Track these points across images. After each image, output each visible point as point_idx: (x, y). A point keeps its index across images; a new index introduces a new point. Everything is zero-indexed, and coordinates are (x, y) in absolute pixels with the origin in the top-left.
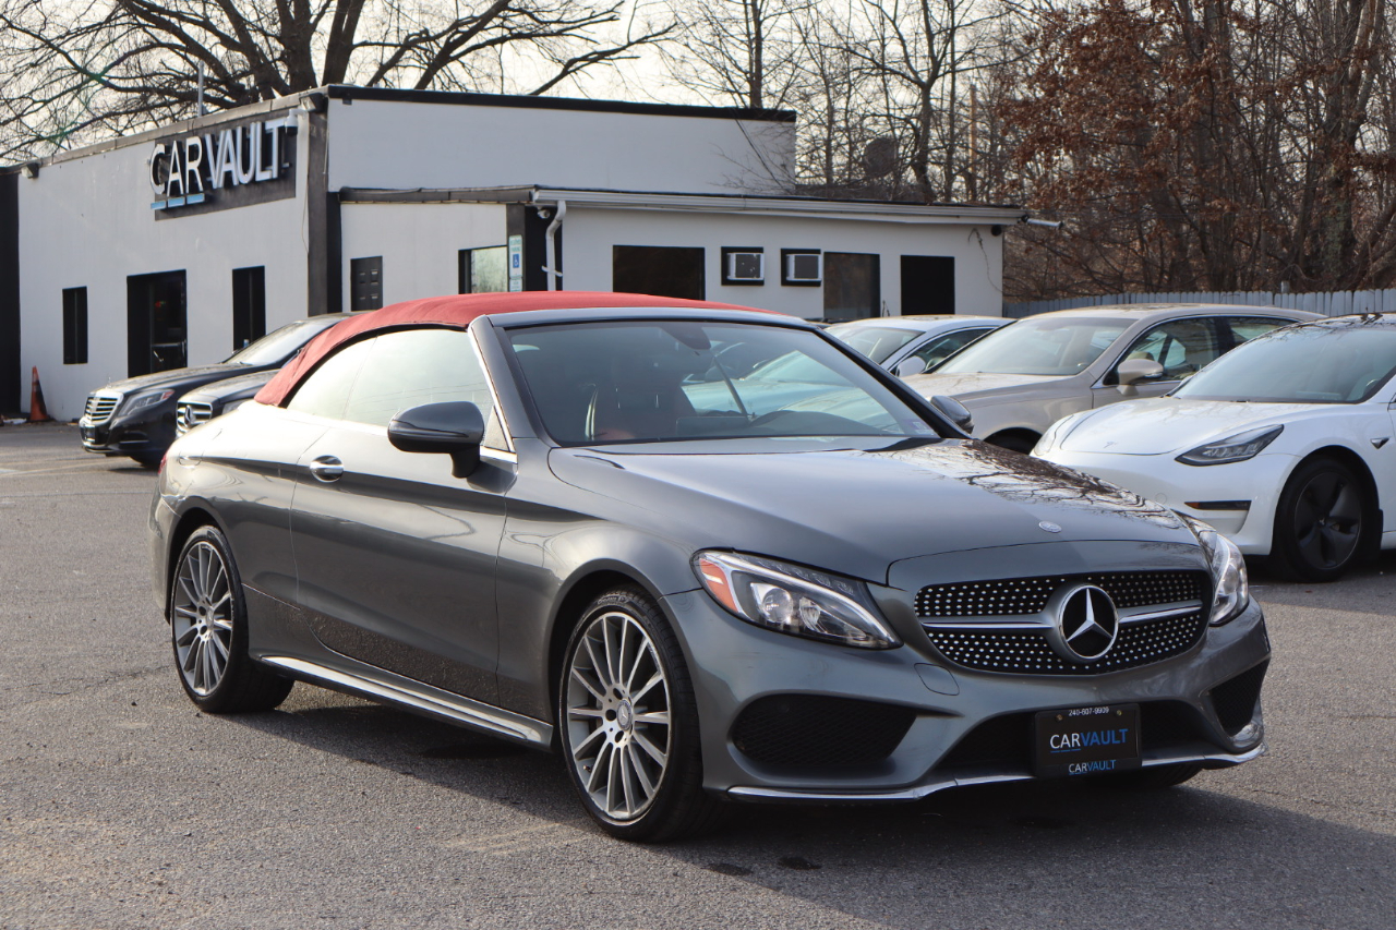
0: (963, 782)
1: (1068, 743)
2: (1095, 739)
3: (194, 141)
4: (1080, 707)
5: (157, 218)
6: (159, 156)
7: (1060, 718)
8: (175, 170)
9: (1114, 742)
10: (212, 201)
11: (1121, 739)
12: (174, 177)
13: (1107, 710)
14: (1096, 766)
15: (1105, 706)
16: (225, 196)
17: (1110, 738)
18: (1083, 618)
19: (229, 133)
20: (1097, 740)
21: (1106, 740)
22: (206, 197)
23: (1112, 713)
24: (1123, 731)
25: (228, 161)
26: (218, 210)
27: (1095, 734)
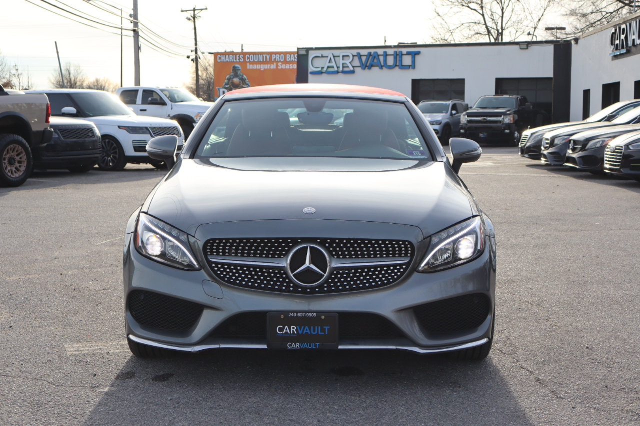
0: (222, 346)
1: (288, 331)
2: (307, 330)
3: (623, 26)
4: (297, 312)
5: (612, 60)
6: (613, 33)
7: (282, 317)
8: (617, 39)
9: (320, 333)
10: (629, 52)
11: (325, 332)
12: (617, 42)
13: (315, 315)
14: (305, 345)
15: (314, 312)
16: (633, 49)
17: (318, 330)
18: (304, 263)
19: (635, 22)
20: (308, 331)
21: (314, 331)
22: (627, 50)
23: (318, 317)
24: (327, 328)
25: (634, 34)
26: (631, 56)
27: (307, 327)
